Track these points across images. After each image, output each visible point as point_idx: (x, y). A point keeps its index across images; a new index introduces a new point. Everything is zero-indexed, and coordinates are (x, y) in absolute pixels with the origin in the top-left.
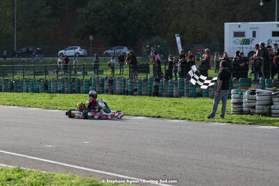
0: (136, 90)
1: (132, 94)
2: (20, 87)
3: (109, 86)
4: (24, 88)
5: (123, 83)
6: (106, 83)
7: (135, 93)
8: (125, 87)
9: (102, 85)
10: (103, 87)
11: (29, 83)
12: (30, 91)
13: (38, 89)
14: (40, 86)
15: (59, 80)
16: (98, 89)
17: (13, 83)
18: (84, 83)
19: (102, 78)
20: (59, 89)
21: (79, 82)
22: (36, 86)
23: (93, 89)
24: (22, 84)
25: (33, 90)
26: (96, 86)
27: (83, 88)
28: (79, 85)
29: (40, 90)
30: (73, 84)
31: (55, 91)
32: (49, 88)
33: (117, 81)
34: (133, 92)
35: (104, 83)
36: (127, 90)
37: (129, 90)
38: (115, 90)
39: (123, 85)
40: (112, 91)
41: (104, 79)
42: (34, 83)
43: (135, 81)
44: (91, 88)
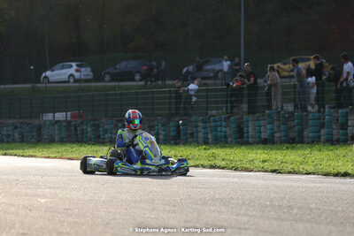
2: (192, 134)
6: (352, 122)
9: (344, 126)
10: (347, 129)
11: (208, 125)
12: (210, 141)
13: (226, 137)
14: (227, 129)
15: (264, 116)
16: (337, 133)
17: (178, 125)
18: (311, 122)
19: (345, 110)
20: (263, 136)
21: (302, 119)
22: (221, 132)
23: (328, 134)
24: (197, 126)
25: (216, 140)
26: (334, 127)
27: (308, 133)
28: (302, 125)
29: (229, 140)
30: (290, 124)
31: (257, 140)
32: (245, 135)
35: (347, 120)
41: (347, 113)
42: (218, 123)
44: (323, 131)
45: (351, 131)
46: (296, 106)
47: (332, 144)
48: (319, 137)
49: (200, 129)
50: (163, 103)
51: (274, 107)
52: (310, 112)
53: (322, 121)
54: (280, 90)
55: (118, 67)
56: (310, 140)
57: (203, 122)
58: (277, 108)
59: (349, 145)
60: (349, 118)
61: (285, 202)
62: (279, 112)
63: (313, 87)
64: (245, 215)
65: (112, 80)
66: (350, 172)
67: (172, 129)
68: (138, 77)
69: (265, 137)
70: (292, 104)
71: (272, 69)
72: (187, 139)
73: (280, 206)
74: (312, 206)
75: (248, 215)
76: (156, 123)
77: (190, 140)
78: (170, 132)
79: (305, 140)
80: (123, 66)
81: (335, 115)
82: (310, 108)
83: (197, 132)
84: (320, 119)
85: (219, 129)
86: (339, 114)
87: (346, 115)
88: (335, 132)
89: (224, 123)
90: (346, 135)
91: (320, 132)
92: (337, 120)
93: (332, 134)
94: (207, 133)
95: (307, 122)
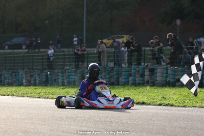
0: (178, 80)
1: (174, 85)
2: (55, 80)
3: (150, 76)
4: (60, 80)
5: (165, 71)
8: (167, 77)
9: (142, 75)
10: (144, 77)
11: (65, 75)
12: (65, 84)
13: (74, 81)
14: (76, 77)
16: (138, 79)
17: (47, 75)
18: (123, 73)
21: (119, 72)
22: (72, 79)
23: (133, 80)
24: (58, 76)
25: (69, 83)
26: (137, 76)
27: (122, 80)
28: (118, 75)
29: (77, 83)
30: (112, 74)
33: (159, 70)
34: (175, 82)
35: (144, 72)
36: (169, 81)
37: (171, 80)
38: (156, 81)
39: (165, 75)
40: (154, 83)
41: (144, 68)
42: (70, 74)
43: (177, 70)
44: (131, 79)
45: (146, 78)
46: (115, 64)
47: (136, 86)
48: (128, 82)
49: (60, 77)
50: (38, 62)
51: (103, 65)
52: (123, 67)
53: (130, 73)
54: (106, 55)
55: (13, 41)
56: (123, 83)
57: (61, 73)
58: (104, 65)
59: (145, 86)
60: (146, 71)
61: (108, 119)
62: (105, 67)
63: (125, 53)
64: (85, 126)
65: (9, 49)
66: (145, 102)
67: (43, 77)
68: (24, 47)
70: (113, 63)
71: (102, 42)
72: (52, 83)
73: (105, 122)
74: (124, 121)
75: (87, 126)
76: (34, 73)
77: (54, 83)
78: (42, 79)
79: (120, 83)
80: (15, 41)
81: (137, 69)
82: (123, 65)
83: (58, 79)
84: (129, 71)
85: (71, 77)
86: (140, 69)
87: (144, 69)
88: (137, 79)
89: (73, 74)
90: (144, 80)
91: (128, 79)
92: (139, 72)
93: (135, 80)
94: (64, 80)
95: (121, 73)
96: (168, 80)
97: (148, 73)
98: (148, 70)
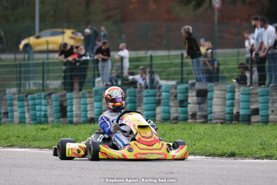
0: (256, 112)
1: (247, 120)
2: (6, 114)
3: (199, 104)
4: (16, 114)
5: (228, 95)
6: (192, 98)
7: (254, 119)
8: (232, 105)
9: (183, 103)
10: (186, 107)
11: (25, 103)
12: (27, 120)
13: (46, 116)
14: (48, 108)
15: (91, 92)
16: (175, 111)
18: (145, 99)
19: (184, 86)
20: (90, 115)
21: (135, 96)
22: (40, 110)
23: (164, 112)
24: (12, 105)
25: (35, 120)
26: (172, 104)
28: (135, 102)
29: (50, 119)
31: (83, 119)
32: (68, 114)
33: (216, 92)
34: (250, 116)
35: (187, 96)
36: (238, 113)
37: (242, 112)
38: (211, 113)
39: (228, 102)
40: (205, 117)
41: (186, 89)
42: (37, 101)
43: (254, 91)
44: (159, 109)
45: (192, 107)
48: (155, 115)
53: (157, 98)
57: (19, 101)
60: (189, 94)
69: (92, 116)
77: (3, 120)
83: (12, 111)
84: (155, 96)
85: (38, 107)
86: (178, 90)
87: (186, 91)
88: (173, 110)
89: (43, 102)
90: (186, 113)
91: (155, 110)
92: (176, 96)
93: (169, 112)
94: (24, 113)
95: (141, 99)
96: (235, 112)
97: (195, 98)
98: (194, 93)
